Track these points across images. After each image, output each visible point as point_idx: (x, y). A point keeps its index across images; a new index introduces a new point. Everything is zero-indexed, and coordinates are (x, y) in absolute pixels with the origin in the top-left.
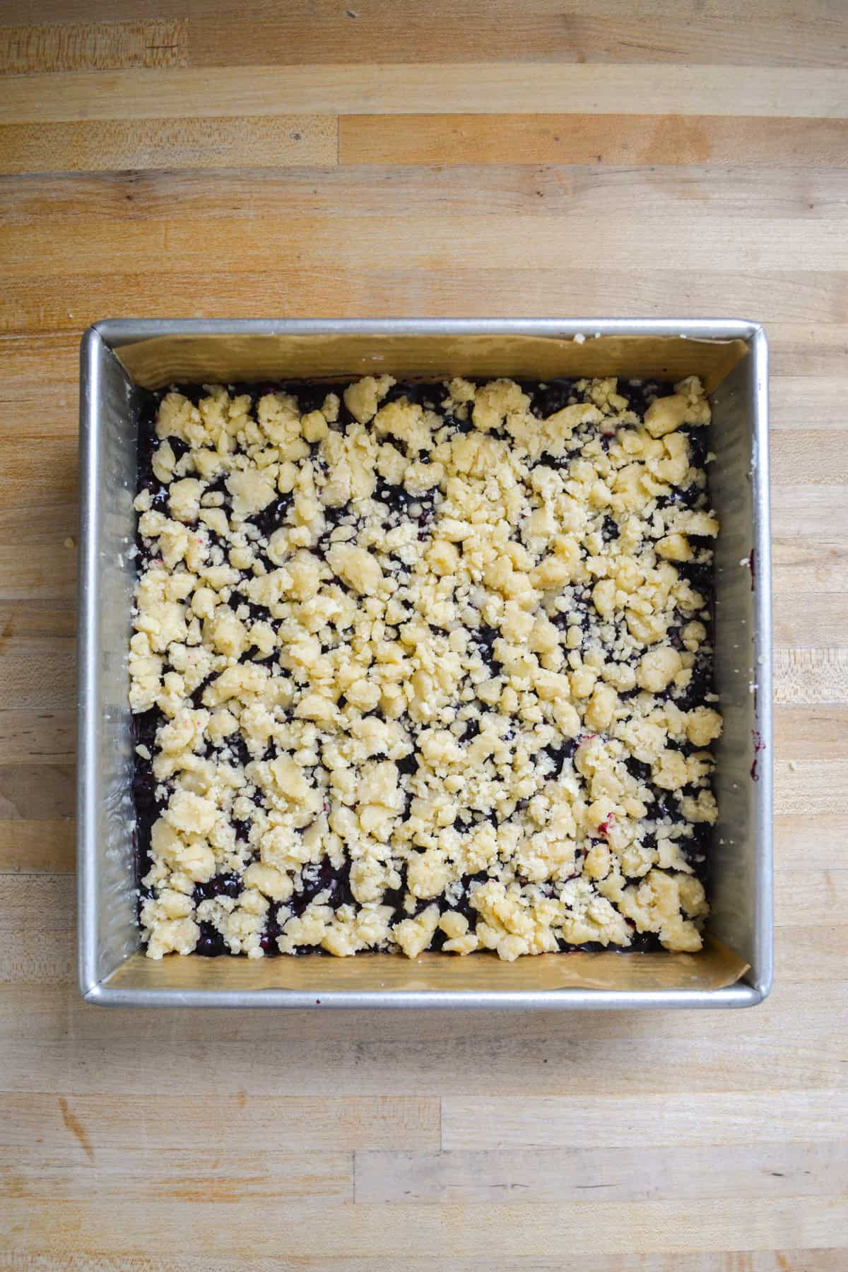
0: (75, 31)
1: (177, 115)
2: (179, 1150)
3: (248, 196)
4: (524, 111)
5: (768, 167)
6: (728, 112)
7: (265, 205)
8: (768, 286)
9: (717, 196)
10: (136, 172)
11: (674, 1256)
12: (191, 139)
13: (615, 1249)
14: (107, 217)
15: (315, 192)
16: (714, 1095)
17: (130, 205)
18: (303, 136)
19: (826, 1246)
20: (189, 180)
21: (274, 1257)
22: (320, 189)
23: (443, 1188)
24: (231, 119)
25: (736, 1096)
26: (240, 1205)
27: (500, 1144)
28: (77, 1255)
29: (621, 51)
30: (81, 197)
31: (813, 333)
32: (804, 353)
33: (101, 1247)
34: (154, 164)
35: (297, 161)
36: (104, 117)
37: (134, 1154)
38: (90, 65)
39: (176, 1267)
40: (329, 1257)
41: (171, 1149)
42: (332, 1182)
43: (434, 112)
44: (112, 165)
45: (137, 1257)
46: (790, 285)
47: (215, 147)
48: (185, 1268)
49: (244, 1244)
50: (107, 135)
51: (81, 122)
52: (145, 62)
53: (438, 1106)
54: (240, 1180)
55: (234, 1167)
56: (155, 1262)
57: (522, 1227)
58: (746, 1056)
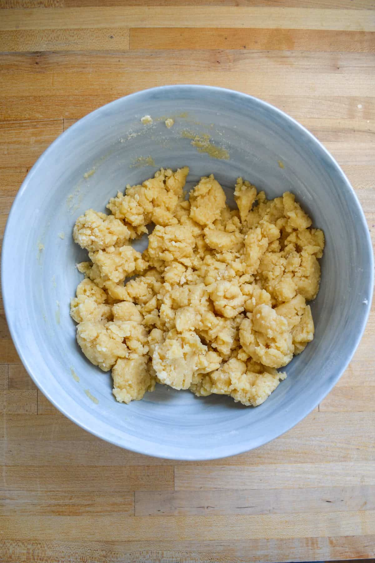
1: (60, 28)
2: (54, 491)
3: (89, 63)
4: (212, 27)
5: (319, 51)
6: (301, 27)
7: (96, 67)
8: (319, 102)
9: (296, 63)
10: (40, 52)
11: (282, 540)
12: (65, 38)
13: (254, 537)
14: (27, 71)
15: (119, 61)
16: (299, 465)
17: (37, 66)
18: (114, 36)
19: (351, 535)
20: (64, 55)
21: (98, 541)
22: (121, 60)
23: (176, 508)
24: (83, 29)
25: (309, 465)
26: (82, 517)
27: (201, 488)
28: (7, 541)
29: (254, 2)
30: (16, 63)
31: (339, 123)
32: (335, 132)
33: (18, 537)
34: (48, 48)
35: (111, 48)
36: (27, 28)
37: (33, 493)
38: (21, 6)
39: (52, 546)
40: (123, 541)
41: (51, 491)
42: (124, 506)
43: (172, 27)
44: (30, 49)
45: (35, 542)
46: (329, 102)
47: (75, 41)
48: (57, 547)
49: (84, 535)
50: (28, 36)
51: (16, 31)
52: (45, 5)
53: (173, 470)
54: (82, 505)
55: (80, 499)
56: (43, 544)
57: (212, 527)
58: (314, 447)
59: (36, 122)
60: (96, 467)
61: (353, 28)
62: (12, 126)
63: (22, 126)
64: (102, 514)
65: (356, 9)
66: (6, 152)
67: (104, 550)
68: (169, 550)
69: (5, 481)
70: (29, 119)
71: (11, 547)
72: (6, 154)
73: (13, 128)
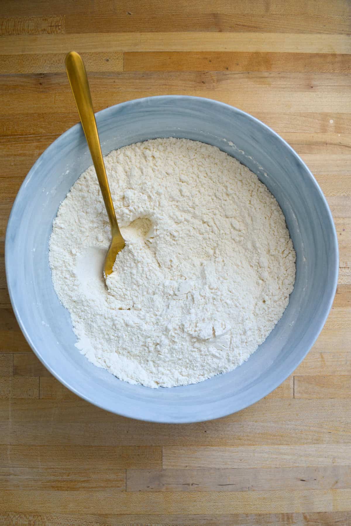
0: (21, 20)
1: (61, 52)
2: (53, 468)
4: (197, 51)
5: (295, 72)
6: (278, 51)
7: (94, 87)
8: (295, 118)
9: (274, 83)
10: (44, 74)
11: (260, 515)
13: (235, 512)
14: (32, 91)
15: (114, 82)
16: (276, 446)
17: (41, 87)
18: (110, 60)
19: (324, 511)
20: (65, 77)
21: (93, 514)
22: (116, 81)
23: (163, 485)
24: (81, 53)
25: (286, 447)
26: (78, 492)
27: (187, 466)
28: (10, 513)
29: (236, 28)
30: (22, 84)
31: (313, 137)
32: (309, 145)
33: (20, 510)
34: (51, 71)
35: (107, 70)
36: (32, 53)
37: (35, 470)
38: (26, 32)
39: (52, 518)
40: (116, 515)
41: (50, 468)
42: (117, 483)
43: (162, 51)
44: (34, 71)
45: (36, 514)
46: (304, 118)
48: (55, 519)
49: (80, 508)
50: (33, 60)
51: (22, 55)
52: (48, 32)
53: (161, 451)
54: (79, 481)
55: (77, 476)
56: (43, 516)
57: (196, 502)
58: (289, 430)
59: (39, 136)
60: (91, 447)
61: (325, 51)
62: (18, 140)
63: (27, 140)
64: (97, 489)
65: (328, 34)
66: (12, 164)
67: (98, 522)
68: (157, 523)
69: (9, 458)
70: (34, 134)
71: (14, 519)
72: (12, 165)
73: (19, 142)
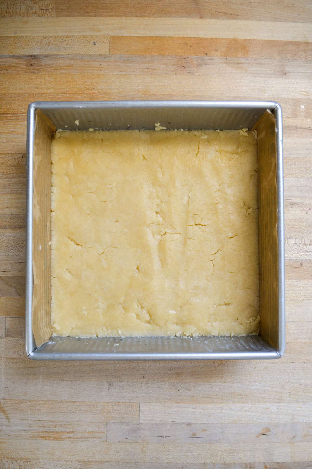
0: (13, 3)
1: (51, 35)
2: (42, 421)
3: (76, 65)
4: (180, 36)
5: (270, 59)
6: (255, 38)
7: (82, 69)
9: (250, 69)
10: (34, 56)
11: (226, 464)
12: (55, 44)
13: (203, 461)
14: (23, 72)
15: (101, 64)
16: (242, 404)
17: (32, 68)
18: (97, 43)
19: (282, 462)
20: (54, 59)
21: (77, 461)
23: (140, 437)
24: (70, 36)
25: (250, 405)
26: (64, 442)
27: (161, 421)
28: (4, 459)
29: (216, 15)
30: (14, 64)
31: (285, 121)
33: (12, 456)
34: (41, 53)
35: (94, 53)
36: (23, 35)
37: (25, 422)
38: (18, 15)
39: (40, 464)
40: (97, 462)
41: (39, 420)
42: (99, 434)
43: (146, 36)
44: (26, 53)
45: (26, 460)
47: (64, 47)
48: (44, 464)
49: (65, 456)
50: (24, 42)
51: (15, 37)
52: (39, 15)
53: (139, 407)
54: (64, 432)
55: (62, 427)
56: (32, 462)
57: (169, 452)
58: (254, 390)
60: (76, 402)
61: (299, 39)
62: (10, 119)
63: (18, 119)
64: (80, 439)
65: (302, 23)
70: (24, 113)
71: (7, 464)
72: (5, 143)
73: (11, 121)
